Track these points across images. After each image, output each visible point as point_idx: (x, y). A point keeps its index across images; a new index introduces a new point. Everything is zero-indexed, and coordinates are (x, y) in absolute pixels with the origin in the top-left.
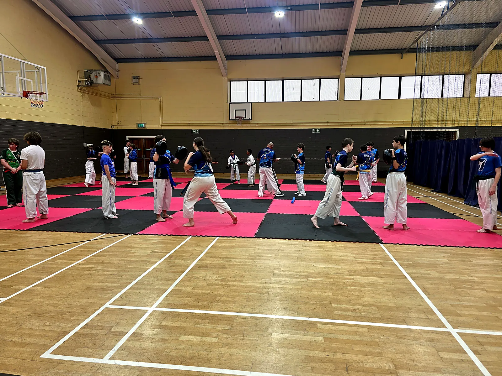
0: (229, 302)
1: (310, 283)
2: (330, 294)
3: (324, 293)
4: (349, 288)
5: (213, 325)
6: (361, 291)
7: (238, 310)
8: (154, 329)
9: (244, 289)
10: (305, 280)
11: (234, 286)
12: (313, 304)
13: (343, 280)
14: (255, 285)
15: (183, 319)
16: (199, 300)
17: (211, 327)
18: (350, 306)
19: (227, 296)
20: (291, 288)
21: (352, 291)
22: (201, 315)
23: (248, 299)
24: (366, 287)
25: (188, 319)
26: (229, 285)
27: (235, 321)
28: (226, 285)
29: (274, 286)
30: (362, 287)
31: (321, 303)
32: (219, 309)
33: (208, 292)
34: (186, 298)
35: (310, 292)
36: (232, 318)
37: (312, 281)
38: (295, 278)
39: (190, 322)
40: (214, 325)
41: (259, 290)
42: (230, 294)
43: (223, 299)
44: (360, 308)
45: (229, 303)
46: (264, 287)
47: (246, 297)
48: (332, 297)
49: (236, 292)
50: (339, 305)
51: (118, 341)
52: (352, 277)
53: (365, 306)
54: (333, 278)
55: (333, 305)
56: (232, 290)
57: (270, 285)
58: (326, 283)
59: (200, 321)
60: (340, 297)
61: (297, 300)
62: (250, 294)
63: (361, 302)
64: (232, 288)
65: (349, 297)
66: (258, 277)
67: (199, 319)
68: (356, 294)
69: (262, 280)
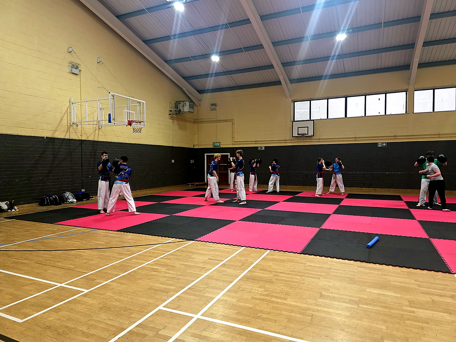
0: (270, 320)
1: (361, 310)
2: (384, 327)
3: (376, 325)
4: (407, 322)
6: (423, 328)
7: (278, 331)
8: (194, 338)
9: (287, 308)
10: (356, 306)
11: (278, 303)
12: (361, 337)
13: (402, 312)
14: (299, 304)
15: (222, 332)
16: (241, 313)
19: (269, 313)
20: (338, 314)
21: (411, 327)
22: (240, 330)
23: (290, 320)
24: (429, 324)
25: (227, 333)
26: (273, 302)
28: (269, 301)
29: (319, 308)
30: (424, 323)
31: (371, 336)
32: (258, 326)
33: (251, 306)
34: (230, 310)
35: (360, 322)
36: (269, 339)
37: (363, 309)
38: (344, 302)
39: (228, 336)
41: (303, 311)
42: (272, 312)
43: (264, 316)
45: (270, 322)
46: (308, 309)
47: (288, 317)
48: (385, 331)
49: (279, 310)
52: (413, 309)
54: (389, 308)
56: (275, 307)
57: (315, 307)
58: (380, 313)
59: (238, 336)
60: (395, 333)
61: (342, 329)
62: (292, 314)
64: (276, 305)
65: (406, 334)
66: (304, 297)
67: (238, 334)
68: (416, 331)
69: (308, 300)
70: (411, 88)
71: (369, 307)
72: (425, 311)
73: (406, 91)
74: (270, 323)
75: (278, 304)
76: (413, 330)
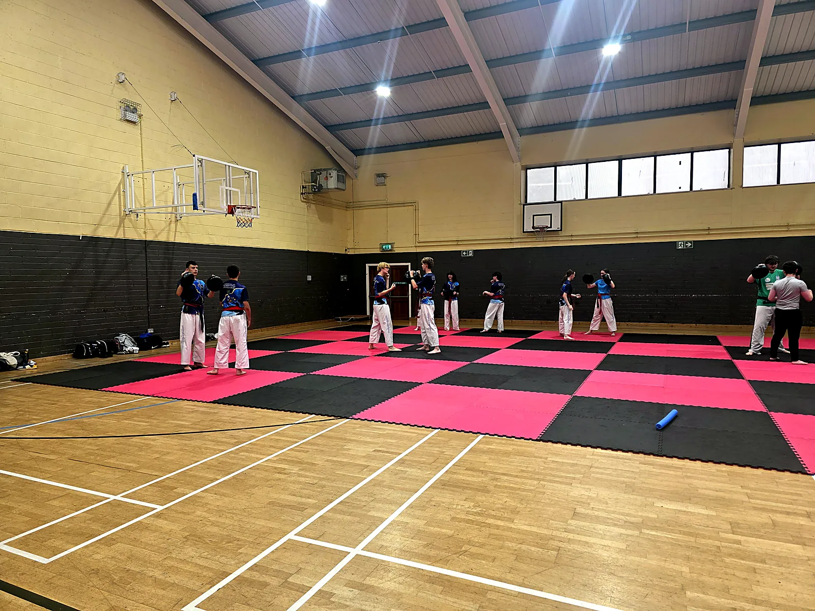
0: (485, 557)
1: (645, 539)
2: (685, 569)
3: (672, 566)
4: (727, 560)
5: (447, 598)
6: (754, 570)
7: (498, 576)
8: (351, 589)
9: (513, 536)
10: (636, 533)
11: (498, 527)
12: (645, 586)
13: (717, 543)
14: (534, 529)
15: (400, 579)
16: (433, 545)
17: (444, 602)
18: (726, 601)
19: (482, 545)
20: (604, 546)
21: (734, 568)
22: (431, 575)
23: (519, 556)
24: (766, 563)
25: (408, 580)
26: (489, 526)
27: (489, 597)
28: (483, 524)
29: (571, 536)
30: (757, 561)
31: (662, 584)
32: (463, 568)
33: (450, 532)
34: (413, 540)
35: (643, 560)
36: (483, 590)
37: (649, 537)
38: (615, 525)
39: (410, 586)
40: (450, 599)
41: (542, 541)
42: (487, 543)
43: (474, 550)
44: (748, 608)
45: (483, 560)
46: (551, 537)
47: (516, 552)
48: (688, 576)
49: (498, 540)
50: (702, 595)
51: (295, 601)
52: (739, 537)
53: (760, 605)
54: (696, 535)
55: (688, 593)
56: (493, 534)
57: (564, 535)
58: (679, 545)
59: (428, 585)
60: (706, 579)
61: (612, 572)
62: (524, 547)
63: (751, 595)
64: (496, 531)
65: (726, 581)
66: (544, 516)
67: (427, 581)
68: (744, 575)
69: (551, 521)
70: (737, 142)
71: (659, 534)
72: (759, 540)
73: (728, 147)
74: (483, 562)
75: (497, 529)
76: (737, 573)
